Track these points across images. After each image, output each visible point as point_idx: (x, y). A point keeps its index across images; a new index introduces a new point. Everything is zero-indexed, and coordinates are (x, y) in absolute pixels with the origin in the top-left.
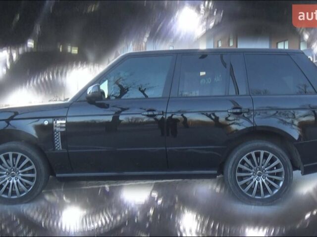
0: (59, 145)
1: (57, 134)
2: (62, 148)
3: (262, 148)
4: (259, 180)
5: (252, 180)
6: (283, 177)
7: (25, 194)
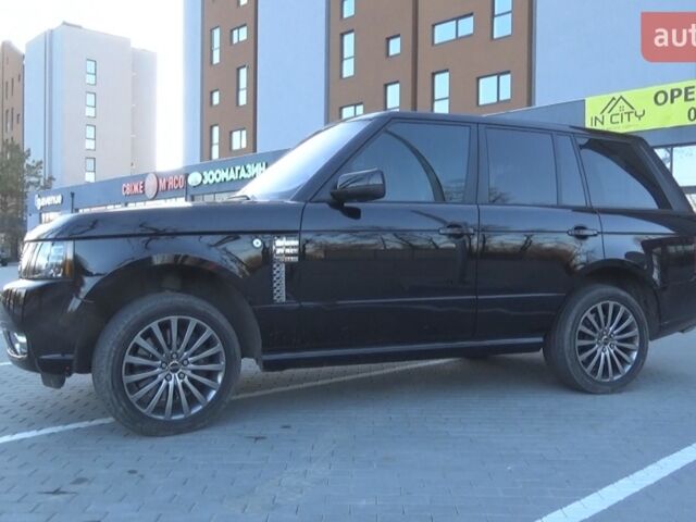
0: (280, 293)
1: (278, 269)
2: (287, 297)
3: (612, 298)
4: (605, 352)
5: (596, 352)
6: (637, 344)
7: (200, 408)
